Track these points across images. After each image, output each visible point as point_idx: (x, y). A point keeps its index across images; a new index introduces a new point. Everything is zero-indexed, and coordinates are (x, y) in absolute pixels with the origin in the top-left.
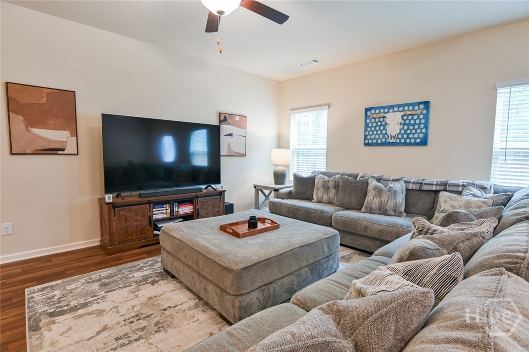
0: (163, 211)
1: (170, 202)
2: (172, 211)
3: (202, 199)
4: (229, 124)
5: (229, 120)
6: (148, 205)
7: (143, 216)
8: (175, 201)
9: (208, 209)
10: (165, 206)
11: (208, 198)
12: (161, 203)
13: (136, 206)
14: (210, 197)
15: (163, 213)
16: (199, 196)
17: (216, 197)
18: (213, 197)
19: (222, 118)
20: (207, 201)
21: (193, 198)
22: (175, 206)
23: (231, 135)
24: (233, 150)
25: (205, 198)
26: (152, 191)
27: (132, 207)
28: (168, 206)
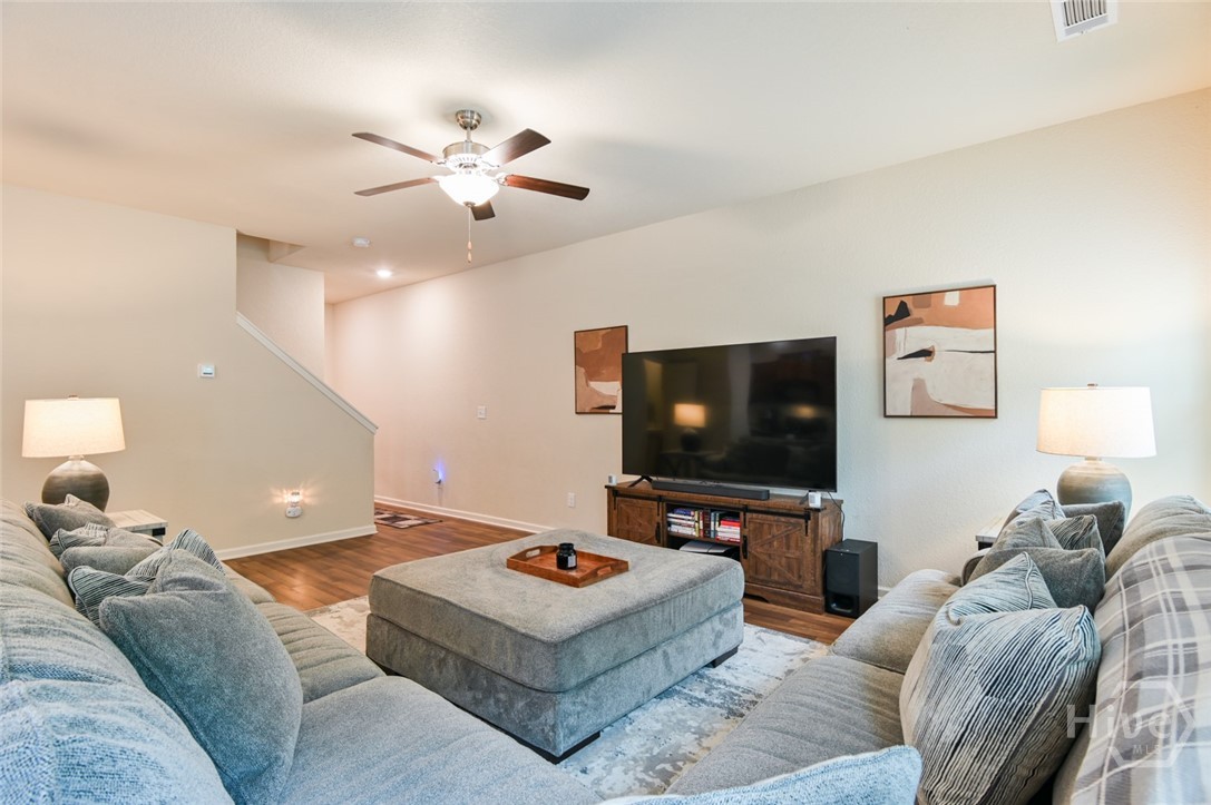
0: (689, 523)
1: (706, 510)
2: (707, 526)
3: (754, 515)
4: (919, 322)
5: (916, 313)
6: (655, 503)
7: (650, 521)
8: (714, 508)
9: (771, 544)
10: (692, 513)
11: (770, 517)
12: (686, 507)
13: (640, 501)
14: (776, 518)
15: (689, 526)
16: (752, 508)
17: (793, 520)
18: (783, 519)
19: (892, 311)
20: (770, 526)
21: (738, 509)
22: (712, 518)
23: (926, 354)
24: (935, 398)
25: (764, 516)
26: (697, 482)
27: (635, 501)
28: (696, 514)
